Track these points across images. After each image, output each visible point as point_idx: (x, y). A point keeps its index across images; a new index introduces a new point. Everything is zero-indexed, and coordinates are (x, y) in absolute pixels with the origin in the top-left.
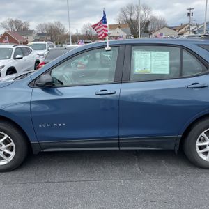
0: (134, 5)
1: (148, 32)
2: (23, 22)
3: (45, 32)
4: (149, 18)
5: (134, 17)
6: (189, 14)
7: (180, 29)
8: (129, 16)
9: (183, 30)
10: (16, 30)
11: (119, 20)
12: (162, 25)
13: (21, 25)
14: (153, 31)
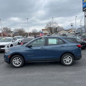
0: (51, 22)
1: (57, 32)
2: (9, 28)
3: (17, 32)
4: (57, 27)
5: (51, 26)
6: (72, 26)
7: (69, 31)
8: (49, 26)
9: (70, 31)
10: (6, 31)
11: (46, 27)
12: (62, 29)
13: (8, 29)
14: (59, 31)
